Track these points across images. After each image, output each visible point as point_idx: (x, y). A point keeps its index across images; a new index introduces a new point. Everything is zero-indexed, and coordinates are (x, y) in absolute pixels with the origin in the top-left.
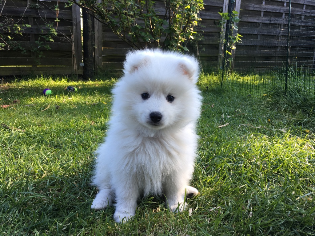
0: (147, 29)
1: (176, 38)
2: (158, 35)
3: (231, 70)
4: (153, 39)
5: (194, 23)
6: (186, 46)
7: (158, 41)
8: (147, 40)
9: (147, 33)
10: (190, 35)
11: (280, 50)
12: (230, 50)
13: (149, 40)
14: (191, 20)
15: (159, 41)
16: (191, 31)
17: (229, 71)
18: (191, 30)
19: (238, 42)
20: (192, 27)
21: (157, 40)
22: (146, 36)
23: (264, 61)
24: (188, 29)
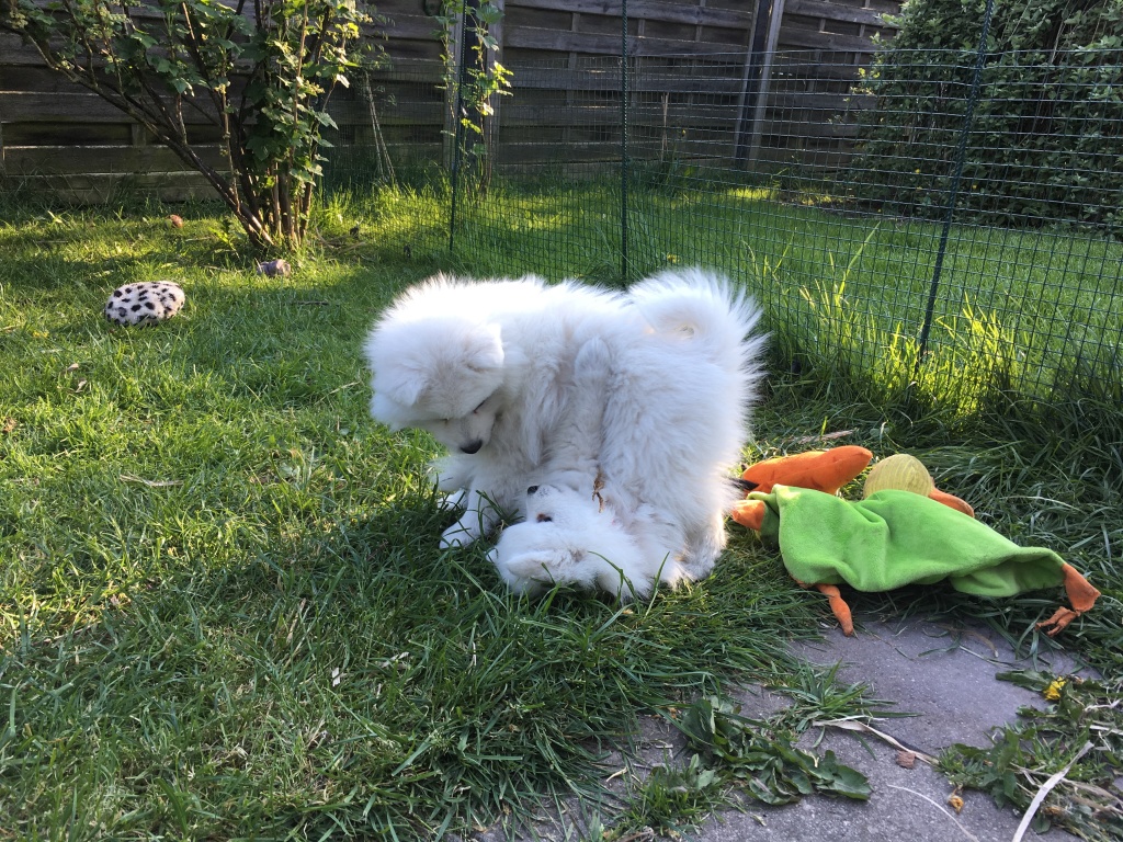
0: (176, 50)
1: (287, 83)
2: (221, 67)
3: (483, 183)
4: (203, 83)
5: (345, 30)
6: (324, 109)
7: (222, 88)
8: (181, 90)
9: (179, 63)
10: (336, 70)
11: (638, 105)
12: (475, 116)
13: (187, 90)
14: (336, 20)
15: (227, 89)
16: (339, 59)
17: (477, 186)
18: (338, 55)
19: (498, 91)
20: (339, 45)
21: (217, 89)
22: (174, 73)
23: (592, 140)
24: (326, 50)
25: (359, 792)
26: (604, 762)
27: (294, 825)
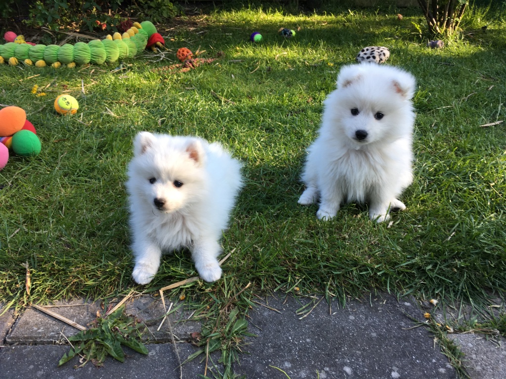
25: (382, 266)
26: (492, 300)
27: (355, 266)
